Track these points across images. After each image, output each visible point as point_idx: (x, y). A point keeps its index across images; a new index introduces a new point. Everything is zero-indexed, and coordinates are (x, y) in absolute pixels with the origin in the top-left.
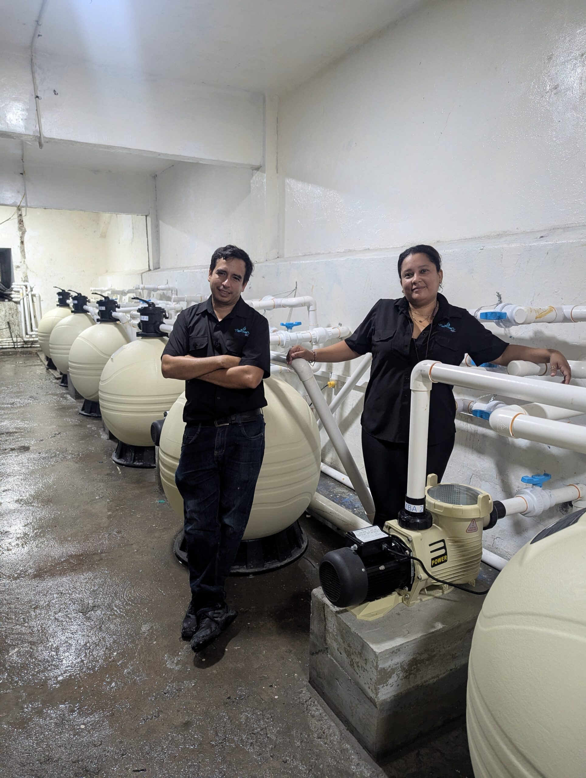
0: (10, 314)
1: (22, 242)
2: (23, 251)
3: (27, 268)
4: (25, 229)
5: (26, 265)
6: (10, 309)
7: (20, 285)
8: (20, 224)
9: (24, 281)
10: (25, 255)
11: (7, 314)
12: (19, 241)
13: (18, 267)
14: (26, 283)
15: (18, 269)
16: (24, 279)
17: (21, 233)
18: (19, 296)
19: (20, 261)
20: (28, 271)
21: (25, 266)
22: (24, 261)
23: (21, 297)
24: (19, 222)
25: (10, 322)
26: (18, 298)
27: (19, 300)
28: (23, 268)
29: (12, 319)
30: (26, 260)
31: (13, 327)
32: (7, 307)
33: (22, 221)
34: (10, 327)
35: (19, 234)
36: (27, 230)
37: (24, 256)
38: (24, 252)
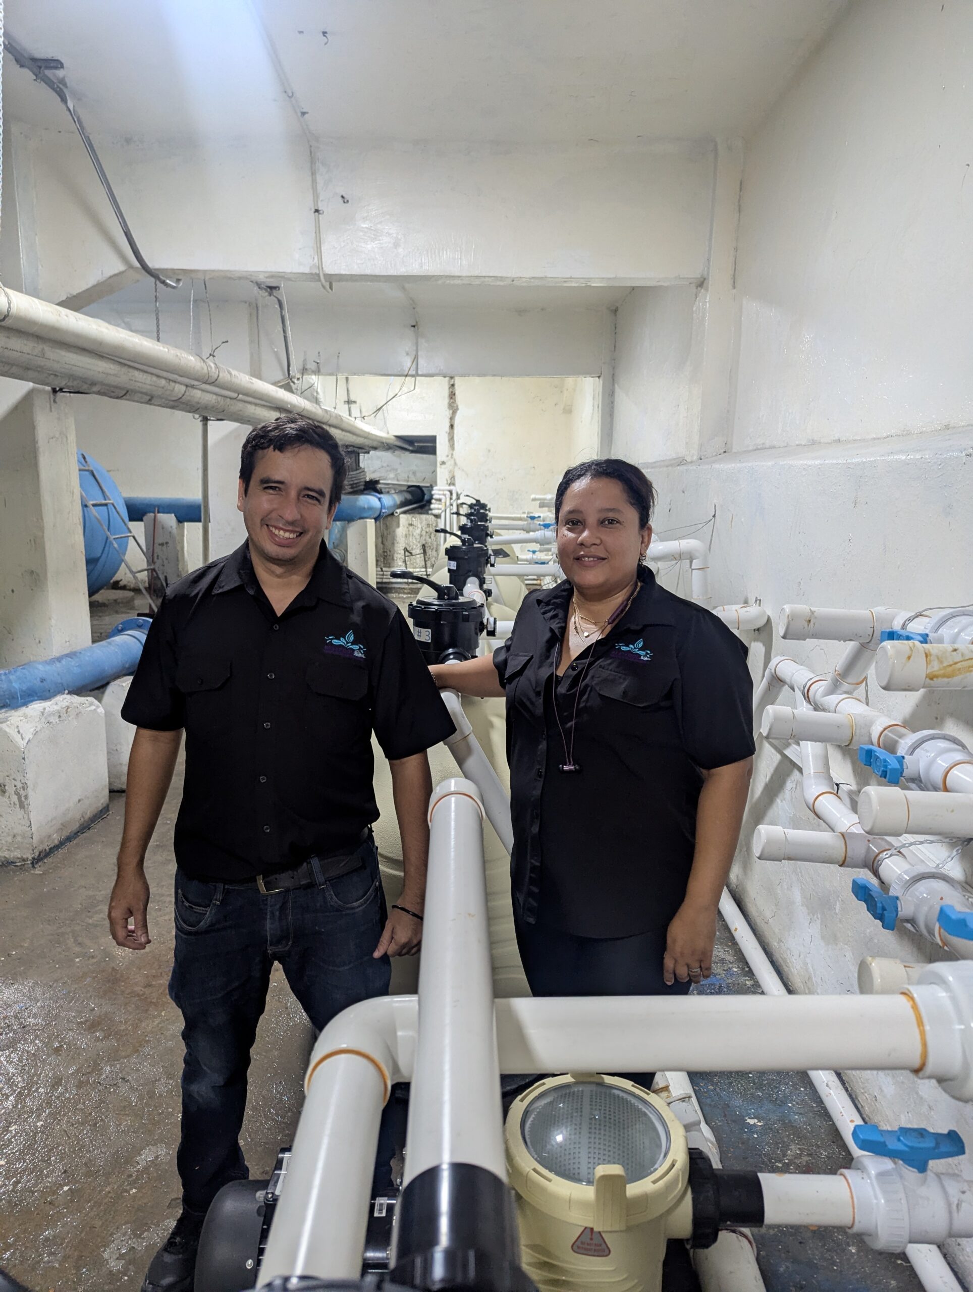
0: (427, 532)
1: (452, 426)
2: (451, 439)
3: (455, 464)
4: (457, 406)
5: (455, 460)
6: (428, 525)
7: (443, 490)
8: (452, 398)
9: (450, 485)
10: (453, 444)
11: (424, 533)
12: (448, 425)
13: (443, 463)
14: (452, 488)
15: (443, 466)
16: (449, 482)
17: (451, 412)
18: (440, 506)
19: (446, 454)
20: (456, 469)
21: (452, 462)
22: (452, 455)
23: (443, 509)
24: (450, 395)
25: (426, 545)
26: (439, 509)
27: (440, 511)
28: (450, 463)
29: (430, 540)
30: (454, 453)
31: (429, 552)
32: (424, 522)
33: (454, 394)
34: (425, 552)
35: (448, 413)
36: (460, 407)
37: (452, 447)
38: (453, 441)
